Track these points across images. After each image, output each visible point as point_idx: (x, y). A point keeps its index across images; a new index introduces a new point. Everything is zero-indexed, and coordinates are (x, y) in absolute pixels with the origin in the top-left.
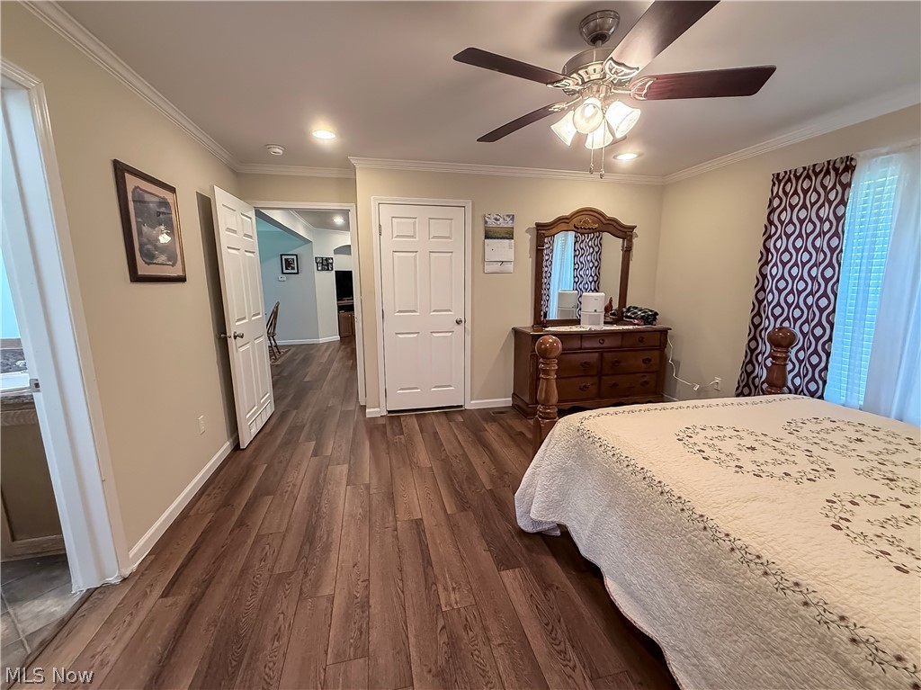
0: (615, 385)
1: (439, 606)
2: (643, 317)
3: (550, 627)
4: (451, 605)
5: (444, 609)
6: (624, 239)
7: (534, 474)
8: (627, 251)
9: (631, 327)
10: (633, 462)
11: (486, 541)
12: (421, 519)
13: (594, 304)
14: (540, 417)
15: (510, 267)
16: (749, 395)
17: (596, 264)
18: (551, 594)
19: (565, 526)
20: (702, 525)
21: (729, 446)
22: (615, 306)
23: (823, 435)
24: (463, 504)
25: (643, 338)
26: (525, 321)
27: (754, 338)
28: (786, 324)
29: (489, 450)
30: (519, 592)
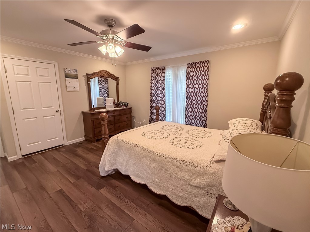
0: (119, 126)
1: (81, 210)
2: (124, 105)
3: (119, 196)
4: (85, 208)
5: (83, 210)
6: (116, 81)
7: (104, 157)
8: (117, 85)
9: (122, 108)
10: (134, 144)
11: (91, 185)
12: (62, 189)
13: (110, 101)
14: (103, 139)
15: (78, 89)
16: (152, 123)
17: (107, 88)
18: (116, 189)
19: (117, 169)
20: (151, 152)
21: (152, 135)
22: (116, 101)
23: (167, 128)
24: (77, 178)
25: (125, 111)
26: (86, 109)
27: (151, 109)
28: (157, 105)
29: (81, 157)
30: (107, 193)
